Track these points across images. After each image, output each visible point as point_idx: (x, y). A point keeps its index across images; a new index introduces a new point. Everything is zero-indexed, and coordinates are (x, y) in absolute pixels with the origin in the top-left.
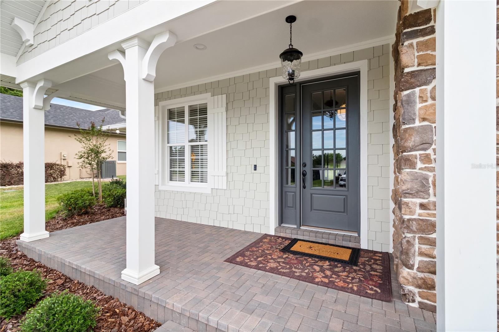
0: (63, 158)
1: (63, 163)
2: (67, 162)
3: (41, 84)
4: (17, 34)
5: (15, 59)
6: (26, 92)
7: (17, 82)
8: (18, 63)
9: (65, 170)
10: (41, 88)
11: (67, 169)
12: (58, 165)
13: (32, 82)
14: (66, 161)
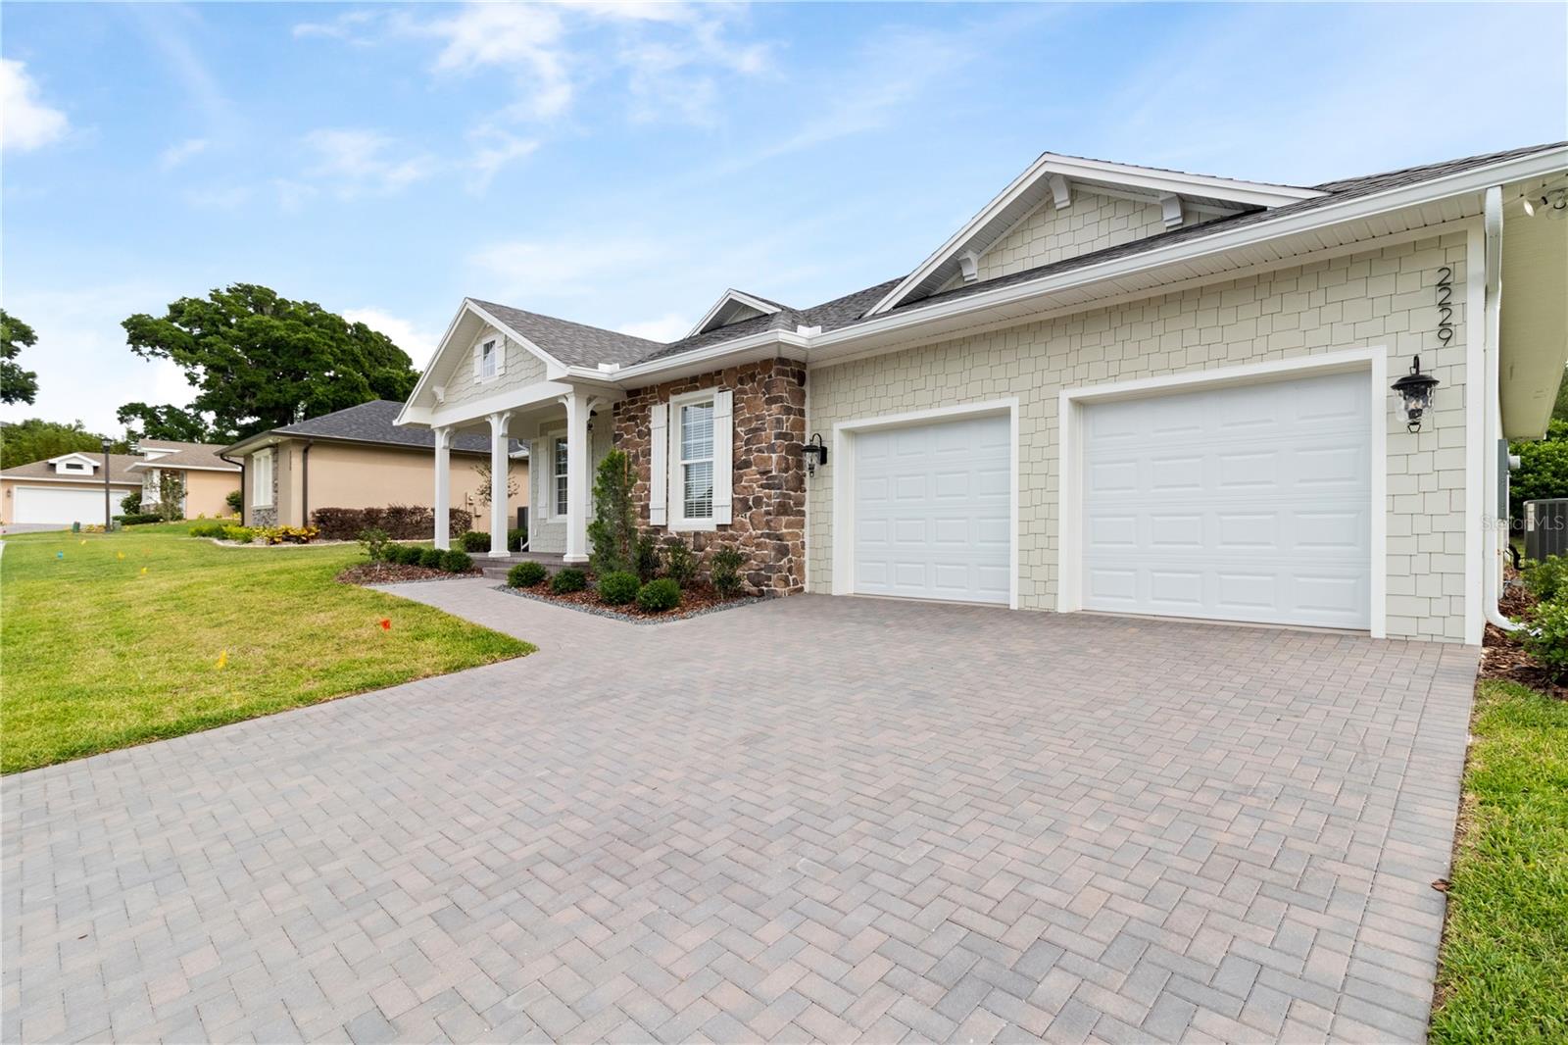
0: (469, 502)
1: (470, 509)
2: (475, 509)
3: (447, 430)
4: (434, 396)
5: (431, 410)
6: (438, 434)
7: (432, 427)
8: (433, 413)
9: (471, 518)
10: (448, 433)
11: (474, 520)
12: (461, 512)
13: (442, 429)
14: (473, 507)
